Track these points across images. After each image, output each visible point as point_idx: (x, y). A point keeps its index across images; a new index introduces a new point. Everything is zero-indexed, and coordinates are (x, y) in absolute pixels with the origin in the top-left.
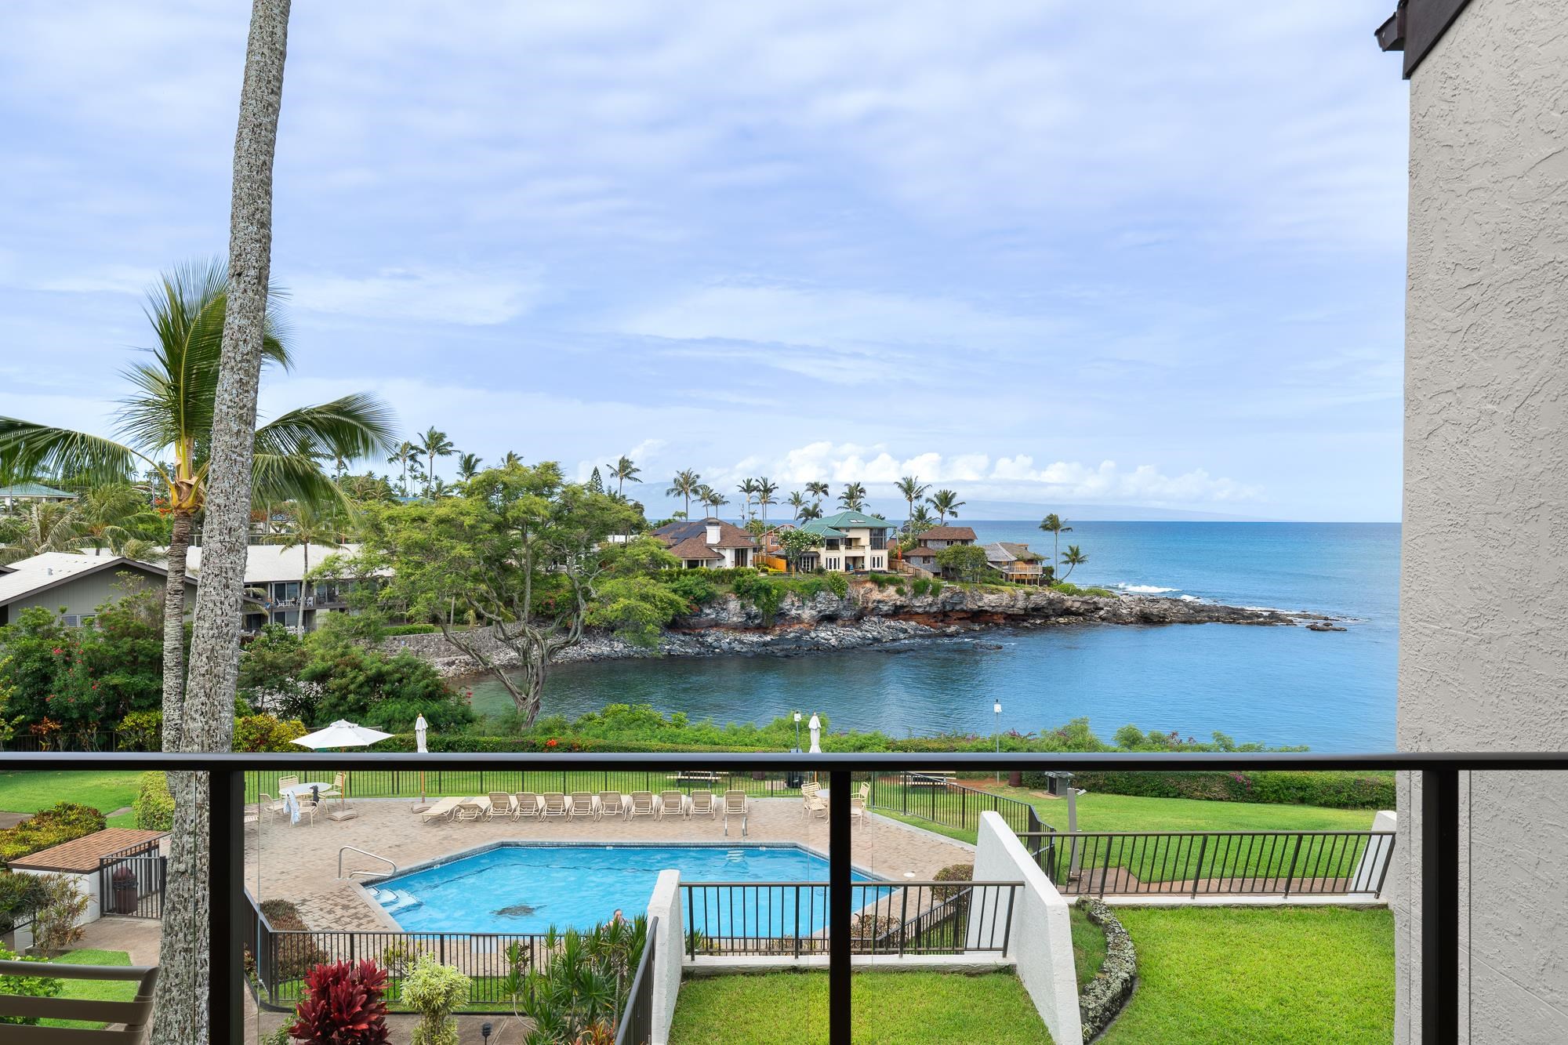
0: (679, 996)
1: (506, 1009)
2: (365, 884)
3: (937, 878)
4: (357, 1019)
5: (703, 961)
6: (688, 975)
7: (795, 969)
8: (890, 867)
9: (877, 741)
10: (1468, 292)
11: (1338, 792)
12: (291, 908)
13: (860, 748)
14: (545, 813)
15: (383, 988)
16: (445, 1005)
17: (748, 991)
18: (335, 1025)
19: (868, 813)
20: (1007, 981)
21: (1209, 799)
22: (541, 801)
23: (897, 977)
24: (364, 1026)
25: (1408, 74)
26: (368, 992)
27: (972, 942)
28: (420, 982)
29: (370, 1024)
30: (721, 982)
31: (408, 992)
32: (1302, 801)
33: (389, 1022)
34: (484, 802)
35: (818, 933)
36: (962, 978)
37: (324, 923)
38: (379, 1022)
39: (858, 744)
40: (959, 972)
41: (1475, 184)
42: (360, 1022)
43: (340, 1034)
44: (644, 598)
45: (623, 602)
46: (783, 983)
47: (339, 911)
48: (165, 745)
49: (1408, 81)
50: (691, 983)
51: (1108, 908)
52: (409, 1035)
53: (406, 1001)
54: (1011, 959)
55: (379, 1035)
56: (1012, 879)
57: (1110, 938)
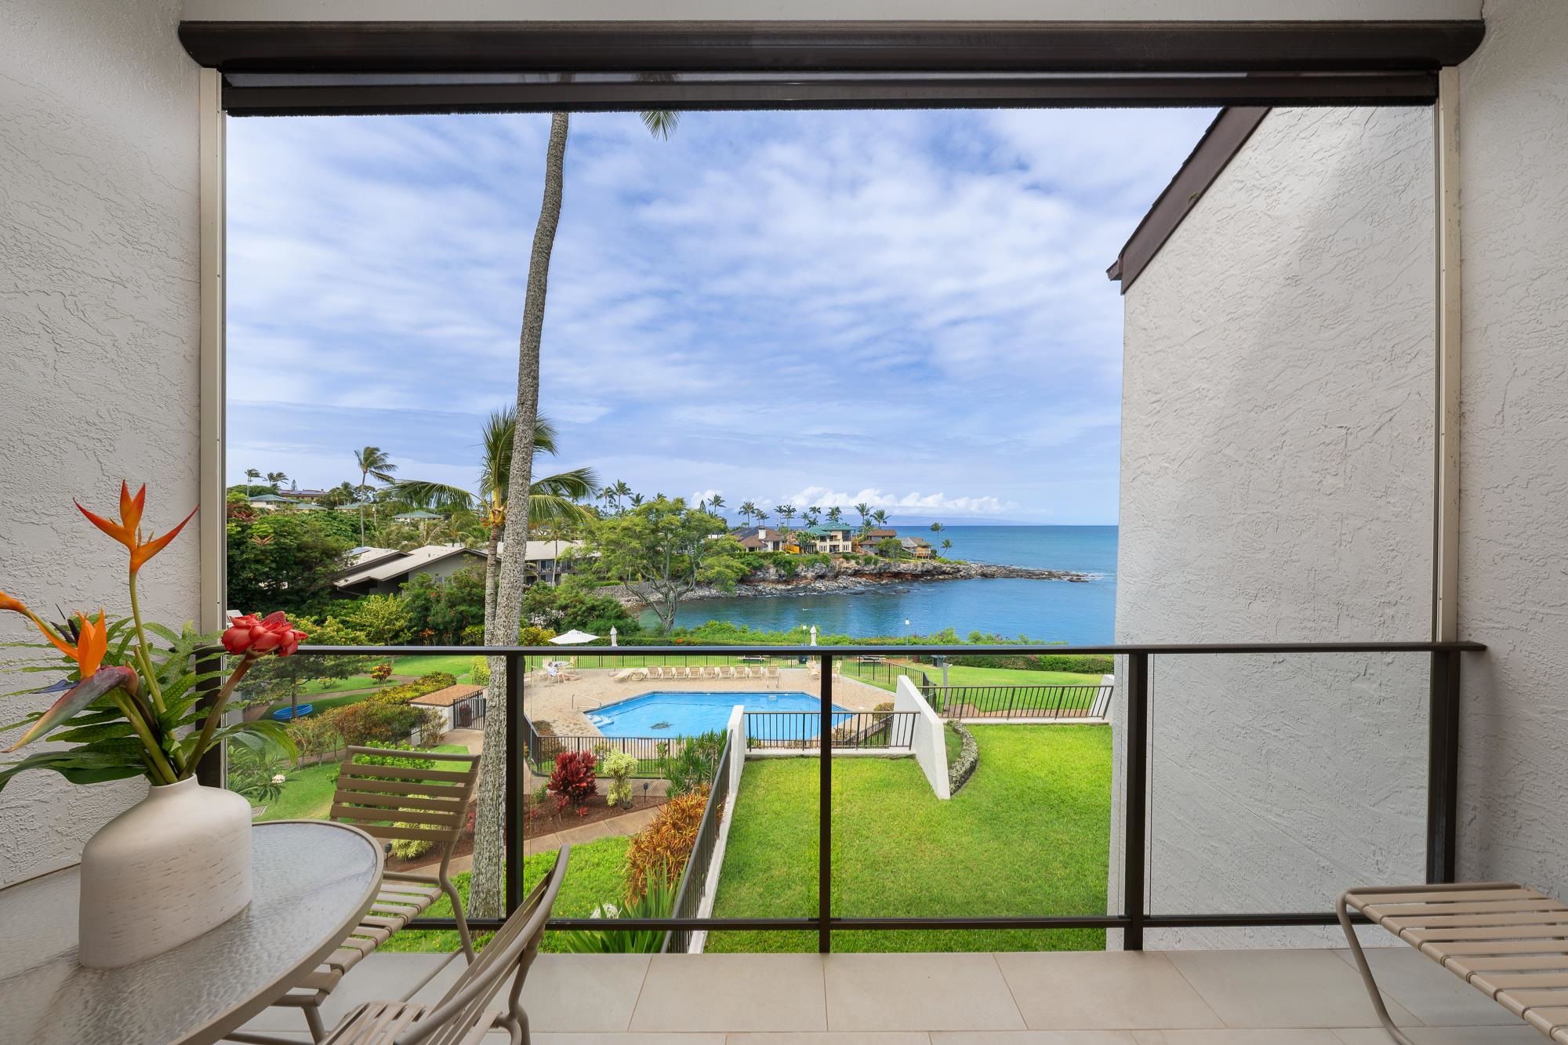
0: (743, 770)
1: (656, 776)
2: (585, 713)
3: (875, 710)
4: (581, 780)
5: (755, 752)
6: (748, 759)
7: (802, 756)
8: (851, 704)
9: (845, 639)
10: (1155, 405)
11: (1084, 665)
12: (548, 724)
13: (837, 643)
14: (676, 677)
15: (594, 765)
16: (625, 774)
17: (778, 767)
18: (570, 783)
19: (841, 677)
20: (911, 762)
21: (1016, 669)
22: (674, 670)
23: (855, 760)
24: (585, 784)
25: (1124, 292)
26: (586, 767)
27: (893, 743)
28: (613, 761)
29: (587, 783)
30: (765, 762)
31: (607, 767)
32: (1065, 670)
33: (597, 782)
34: (645, 671)
35: (814, 738)
36: (888, 761)
37: (565, 732)
38: (592, 782)
39: (836, 641)
40: (887, 758)
41: (1158, 348)
42: (582, 782)
43: (572, 788)
44: (727, 567)
45: (717, 569)
46: (796, 763)
47: (572, 726)
48: (486, 642)
49: (1123, 296)
50: (749, 763)
51: (965, 725)
52: (606, 789)
53: (606, 772)
54: (913, 751)
55: (592, 789)
56: (914, 710)
57: (964, 741)
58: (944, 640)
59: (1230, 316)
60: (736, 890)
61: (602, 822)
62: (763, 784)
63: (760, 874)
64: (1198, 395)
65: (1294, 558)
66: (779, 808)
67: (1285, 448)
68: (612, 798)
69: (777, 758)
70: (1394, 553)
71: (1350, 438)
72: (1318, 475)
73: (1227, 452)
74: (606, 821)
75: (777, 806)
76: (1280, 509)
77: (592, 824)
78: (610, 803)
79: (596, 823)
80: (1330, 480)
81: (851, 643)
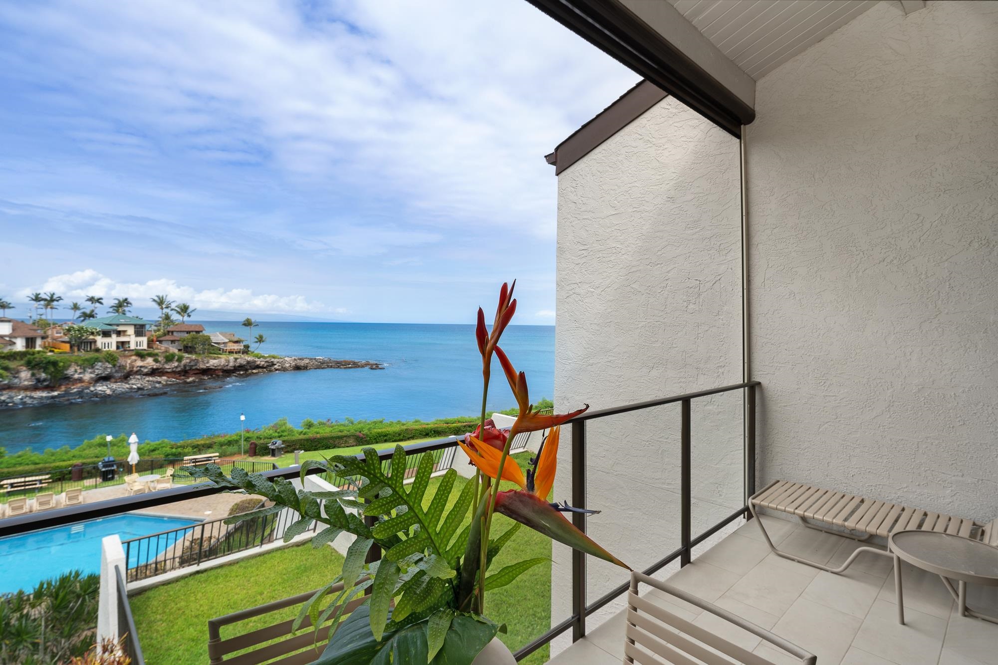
3: (227, 514)
7: (198, 573)
8: (194, 511)
9: (164, 445)
10: (583, 252)
13: (154, 450)
17: (171, 593)
21: (347, 447)
23: (262, 558)
25: (558, 174)
32: (386, 441)
36: (295, 548)
39: (152, 448)
49: (558, 177)
58: (278, 431)
59: (635, 209)
64: (614, 251)
65: (674, 345)
67: (668, 288)
70: (723, 343)
71: (701, 286)
72: (686, 303)
73: (633, 286)
76: (666, 319)
80: (691, 306)
81: (172, 448)
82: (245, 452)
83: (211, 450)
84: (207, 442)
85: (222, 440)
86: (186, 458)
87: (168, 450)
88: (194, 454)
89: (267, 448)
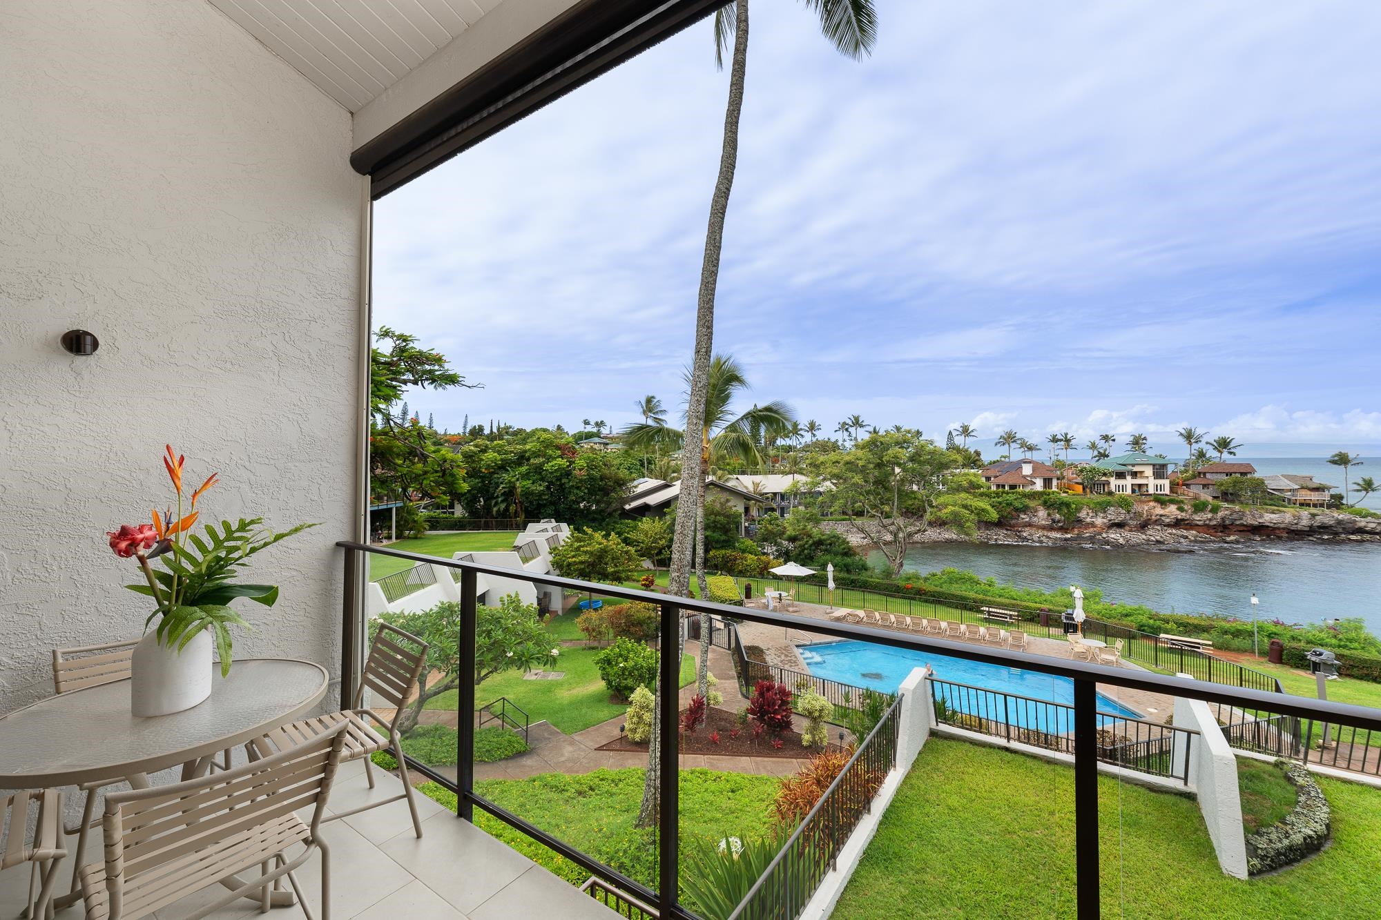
0: (925, 745)
1: (841, 724)
2: (797, 646)
4: (775, 712)
5: (944, 728)
6: (933, 733)
7: (1007, 749)
8: (1136, 701)
9: (1141, 612)
12: (762, 651)
13: (1127, 615)
14: (895, 625)
15: (789, 699)
16: (820, 716)
17: (970, 754)
18: (767, 712)
19: (1123, 661)
20: (1185, 804)
22: (893, 618)
24: (779, 717)
26: (782, 700)
27: (1173, 772)
28: (807, 701)
29: (782, 716)
30: (953, 743)
31: (801, 705)
33: (794, 718)
34: (861, 613)
36: (1145, 791)
37: (775, 662)
38: (787, 717)
39: (1124, 612)
40: (1145, 786)
42: (779, 714)
43: (769, 717)
46: (995, 756)
47: (783, 657)
50: (934, 739)
51: (1310, 774)
52: (800, 726)
53: (800, 709)
54: (1192, 787)
55: (788, 724)
56: (1190, 728)
57: (1302, 798)
58: (1340, 636)
60: (876, 879)
61: (794, 760)
62: (944, 768)
63: (911, 873)
66: (956, 804)
68: (806, 738)
69: (971, 743)
74: (798, 760)
75: (954, 801)
77: (785, 760)
78: (805, 743)
79: (790, 760)
81: (1150, 618)
82: (1262, 654)
83: (1205, 635)
84: (1203, 623)
85: (1227, 625)
86: (1162, 635)
87: (1144, 619)
88: (1180, 633)
89: (1304, 658)
